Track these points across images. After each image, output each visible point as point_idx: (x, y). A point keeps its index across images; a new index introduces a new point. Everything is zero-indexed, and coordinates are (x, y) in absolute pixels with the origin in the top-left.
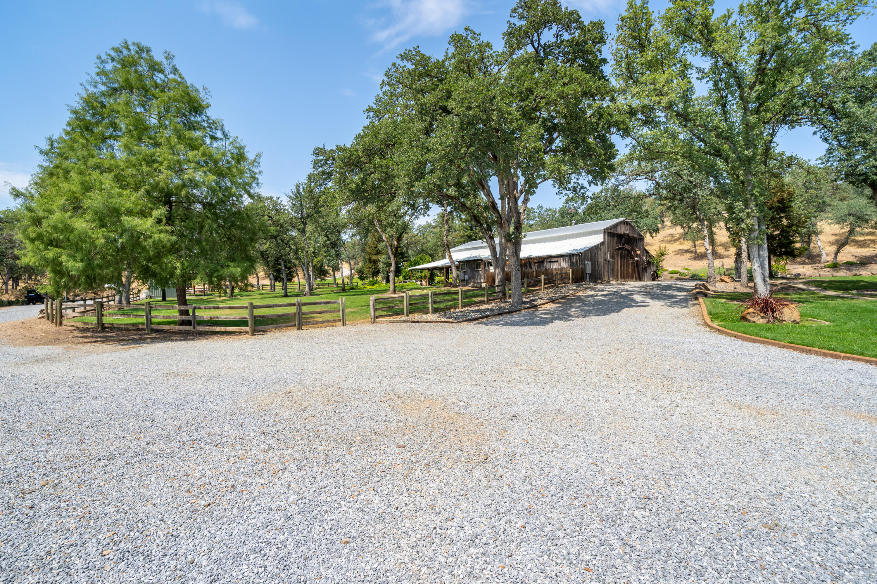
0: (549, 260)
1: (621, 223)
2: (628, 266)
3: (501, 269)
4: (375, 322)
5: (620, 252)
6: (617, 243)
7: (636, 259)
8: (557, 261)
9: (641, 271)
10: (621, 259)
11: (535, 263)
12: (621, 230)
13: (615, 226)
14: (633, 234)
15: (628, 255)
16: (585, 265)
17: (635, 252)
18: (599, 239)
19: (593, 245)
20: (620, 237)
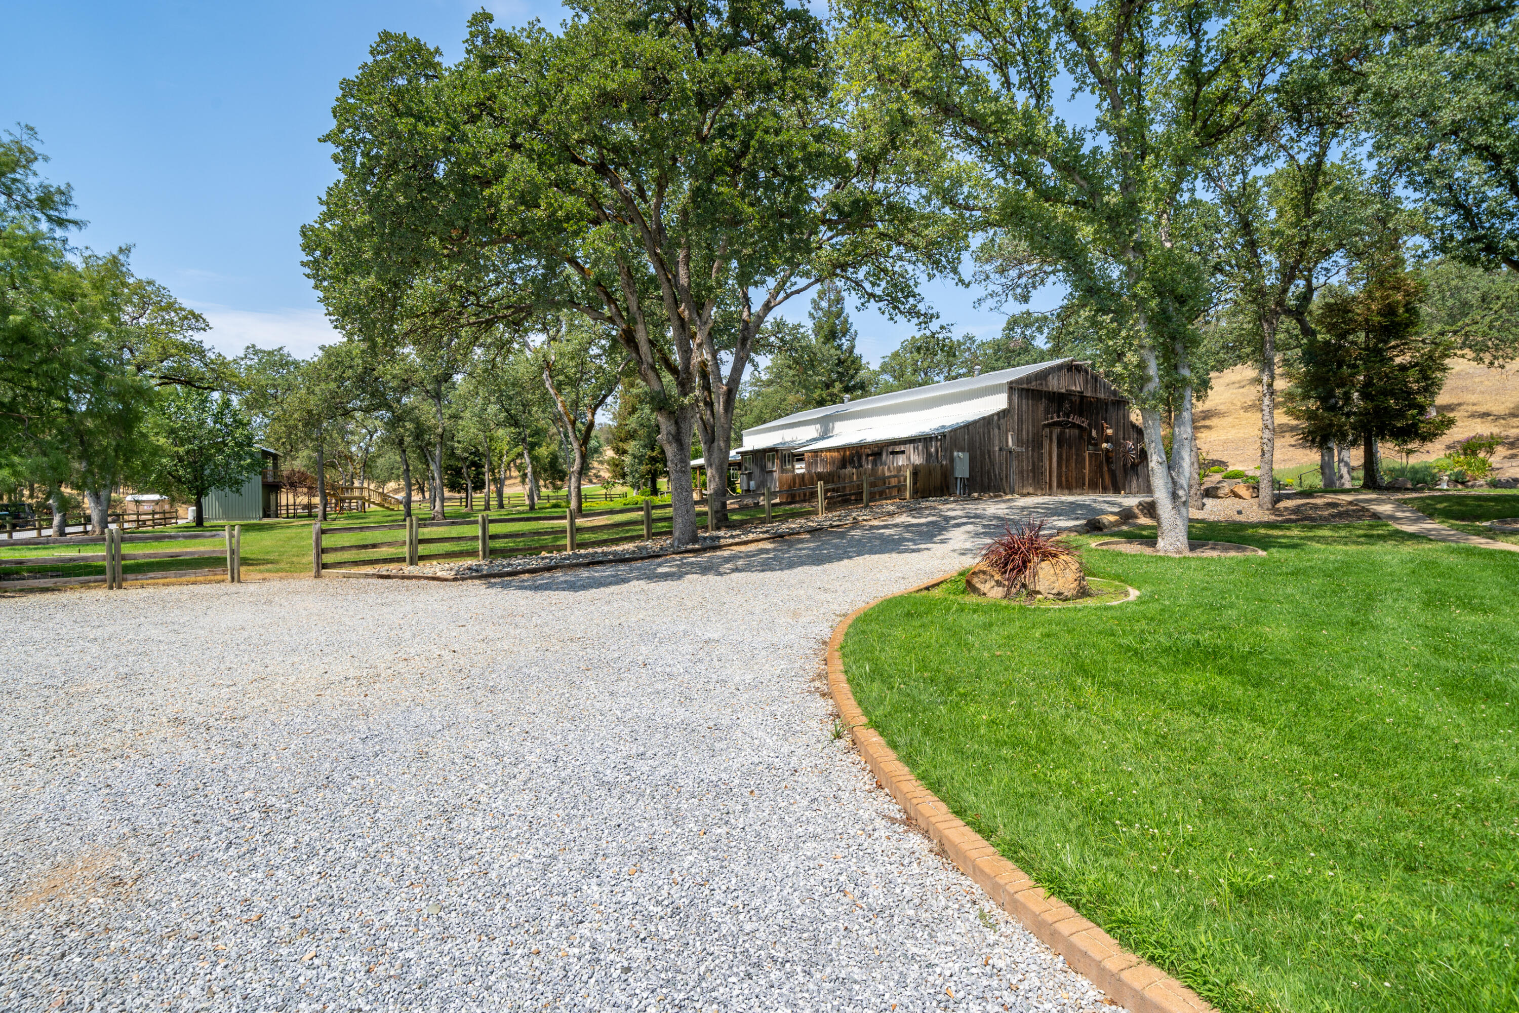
0: (890, 449)
1: (1060, 368)
2: (1080, 462)
3: (717, 469)
4: (318, 576)
5: (1056, 431)
6: (1047, 412)
7: (1105, 445)
8: (903, 452)
9: (1119, 474)
10: (1060, 445)
11: (868, 455)
12: (1056, 384)
13: (1042, 376)
14: (1095, 390)
15: (1081, 437)
16: (952, 460)
17: (1101, 430)
18: (998, 402)
19: (977, 418)
20: (1057, 400)
